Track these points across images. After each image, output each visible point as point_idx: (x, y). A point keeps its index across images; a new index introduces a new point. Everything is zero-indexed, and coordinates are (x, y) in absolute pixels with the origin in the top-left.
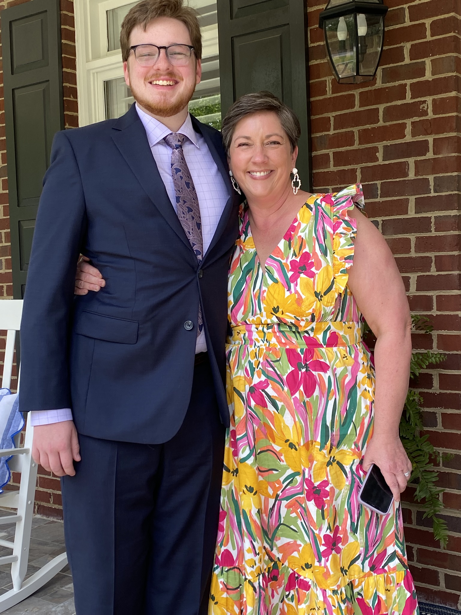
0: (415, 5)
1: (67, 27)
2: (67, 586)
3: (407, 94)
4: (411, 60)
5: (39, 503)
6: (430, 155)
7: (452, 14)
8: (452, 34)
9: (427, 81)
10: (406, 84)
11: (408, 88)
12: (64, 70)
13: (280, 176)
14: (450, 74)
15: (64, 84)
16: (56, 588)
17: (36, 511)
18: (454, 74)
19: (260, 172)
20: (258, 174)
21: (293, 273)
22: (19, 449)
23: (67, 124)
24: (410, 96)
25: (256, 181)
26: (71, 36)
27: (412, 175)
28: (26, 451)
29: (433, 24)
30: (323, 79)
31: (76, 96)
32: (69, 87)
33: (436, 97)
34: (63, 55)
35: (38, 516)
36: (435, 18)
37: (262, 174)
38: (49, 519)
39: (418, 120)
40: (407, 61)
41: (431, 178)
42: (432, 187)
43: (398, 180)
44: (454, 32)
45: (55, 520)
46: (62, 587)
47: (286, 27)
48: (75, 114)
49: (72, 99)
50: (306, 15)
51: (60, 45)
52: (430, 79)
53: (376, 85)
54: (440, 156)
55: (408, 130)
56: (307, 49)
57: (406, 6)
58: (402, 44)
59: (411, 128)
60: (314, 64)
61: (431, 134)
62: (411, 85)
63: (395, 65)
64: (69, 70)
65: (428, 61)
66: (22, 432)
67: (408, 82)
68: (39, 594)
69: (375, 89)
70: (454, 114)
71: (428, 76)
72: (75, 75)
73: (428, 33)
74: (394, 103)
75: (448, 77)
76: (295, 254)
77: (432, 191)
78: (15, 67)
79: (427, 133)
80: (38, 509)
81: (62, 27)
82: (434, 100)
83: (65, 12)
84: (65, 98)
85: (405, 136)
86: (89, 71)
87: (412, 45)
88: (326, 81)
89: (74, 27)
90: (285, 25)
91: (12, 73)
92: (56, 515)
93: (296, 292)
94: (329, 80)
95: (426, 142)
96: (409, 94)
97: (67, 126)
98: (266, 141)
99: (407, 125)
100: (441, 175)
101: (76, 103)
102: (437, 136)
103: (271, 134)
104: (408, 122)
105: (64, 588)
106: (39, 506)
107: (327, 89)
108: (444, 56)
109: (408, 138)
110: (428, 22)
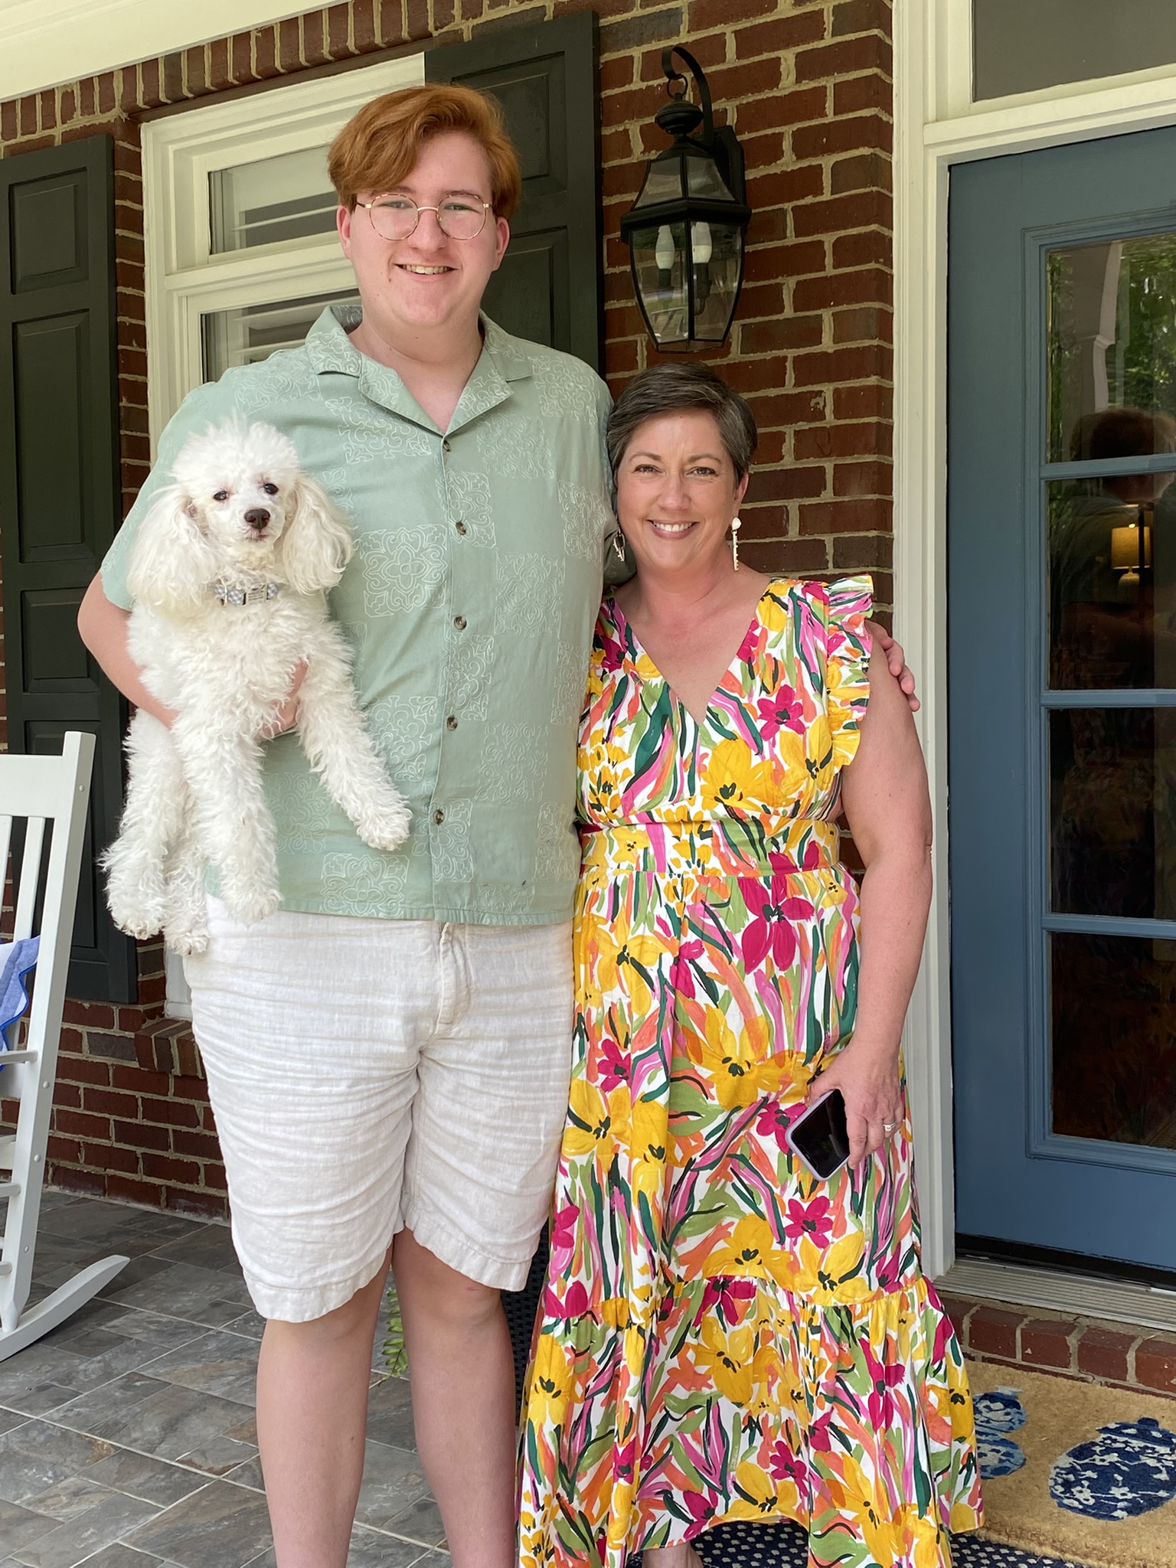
0: (805, 206)
1: (128, 204)
2: (110, 1324)
3: (787, 376)
4: (795, 311)
5: (55, 1161)
6: (827, 496)
7: (874, 227)
8: (872, 265)
9: (825, 354)
10: (785, 358)
11: (789, 365)
12: (120, 289)
13: (708, 534)
14: (867, 343)
15: (119, 319)
16: (88, 1327)
17: (49, 1178)
18: (875, 342)
19: (672, 524)
20: (668, 528)
21: (764, 722)
22: (15, 1052)
23: (124, 399)
24: (793, 381)
25: (663, 541)
26: (136, 221)
27: (793, 533)
28: (31, 1057)
29: (837, 244)
30: (630, 338)
31: (143, 343)
32: (131, 324)
33: (841, 385)
34: (118, 260)
35: (54, 1189)
36: (843, 233)
37: (676, 528)
38: (76, 1194)
39: (807, 428)
40: (789, 312)
41: (828, 539)
42: (830, 558)
43: (767, 540)
44: (877, 262)
45: (88, 1196)
46: (100, 1325)
47: (560, 233)
48: (140, 378)
49: (135, 348)
50: (600, 212)
51: (113, 238)
52: (831, 351)
53: (730, 356)
54: (846, 499)
55: (789, 446)
56: (601, 277)
57: (788, 206)
58: (779, 280)
59: (793, 442)
60: (613, 307)
61: (829, 455)
62: (796, 359)
63: (767, 318)
64: (129, 291)
65: (827, 315)
66: (23, 1019)
67: (791, 353)
68: (54, 1339)
69: (728, 364)
70: (874, 419)
71: (827, 344)
72: (141, 301)
73: (829, 260)
74: (762, 393)
75: (864, 348)
76: (763, 688)
77: (830, 565)
78: (19, 277)
79: (822, 454)
80: (54, 1174)
81: (118, 202)
82: (837, 392)
83: (122, 173)
84: (120, 347)
85: (782, 458)
86: (170, 292)
87: (798, 283)
88: (636, 342)
89: (142, 204)
90: (558, 228)
91: (13, 292)
92: (90, 1186)
93: (774, 757)
94: (641, 339)
95: (821, 470)
96: (790, 377)
97: (124, 403)
98: (688, 467)
99: (787, 437)
100: (847, 535)
101: (144, 357)
102: (840, 461)
103: (699, 454)
104: (789, 430)
105: (103, 1328)
106: (57, 1169)
107: (639, 358)
108: (856, 306)
109: (788, 462)
110: (828, 239)
